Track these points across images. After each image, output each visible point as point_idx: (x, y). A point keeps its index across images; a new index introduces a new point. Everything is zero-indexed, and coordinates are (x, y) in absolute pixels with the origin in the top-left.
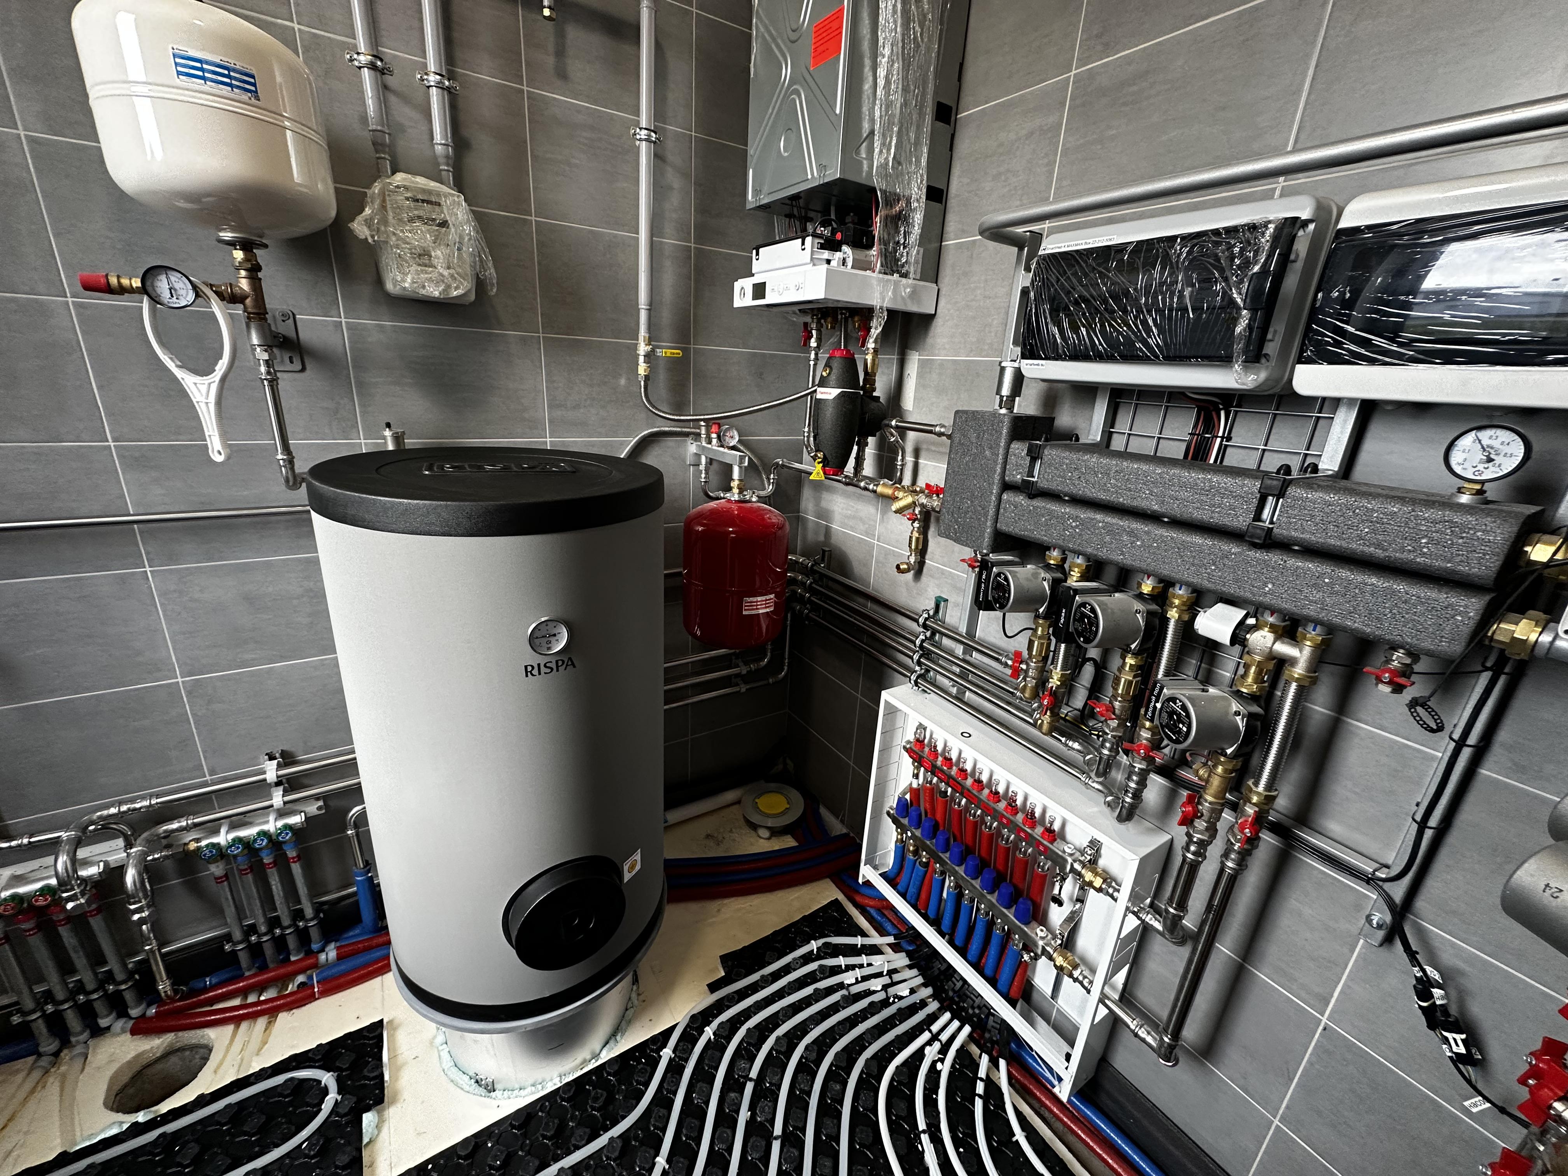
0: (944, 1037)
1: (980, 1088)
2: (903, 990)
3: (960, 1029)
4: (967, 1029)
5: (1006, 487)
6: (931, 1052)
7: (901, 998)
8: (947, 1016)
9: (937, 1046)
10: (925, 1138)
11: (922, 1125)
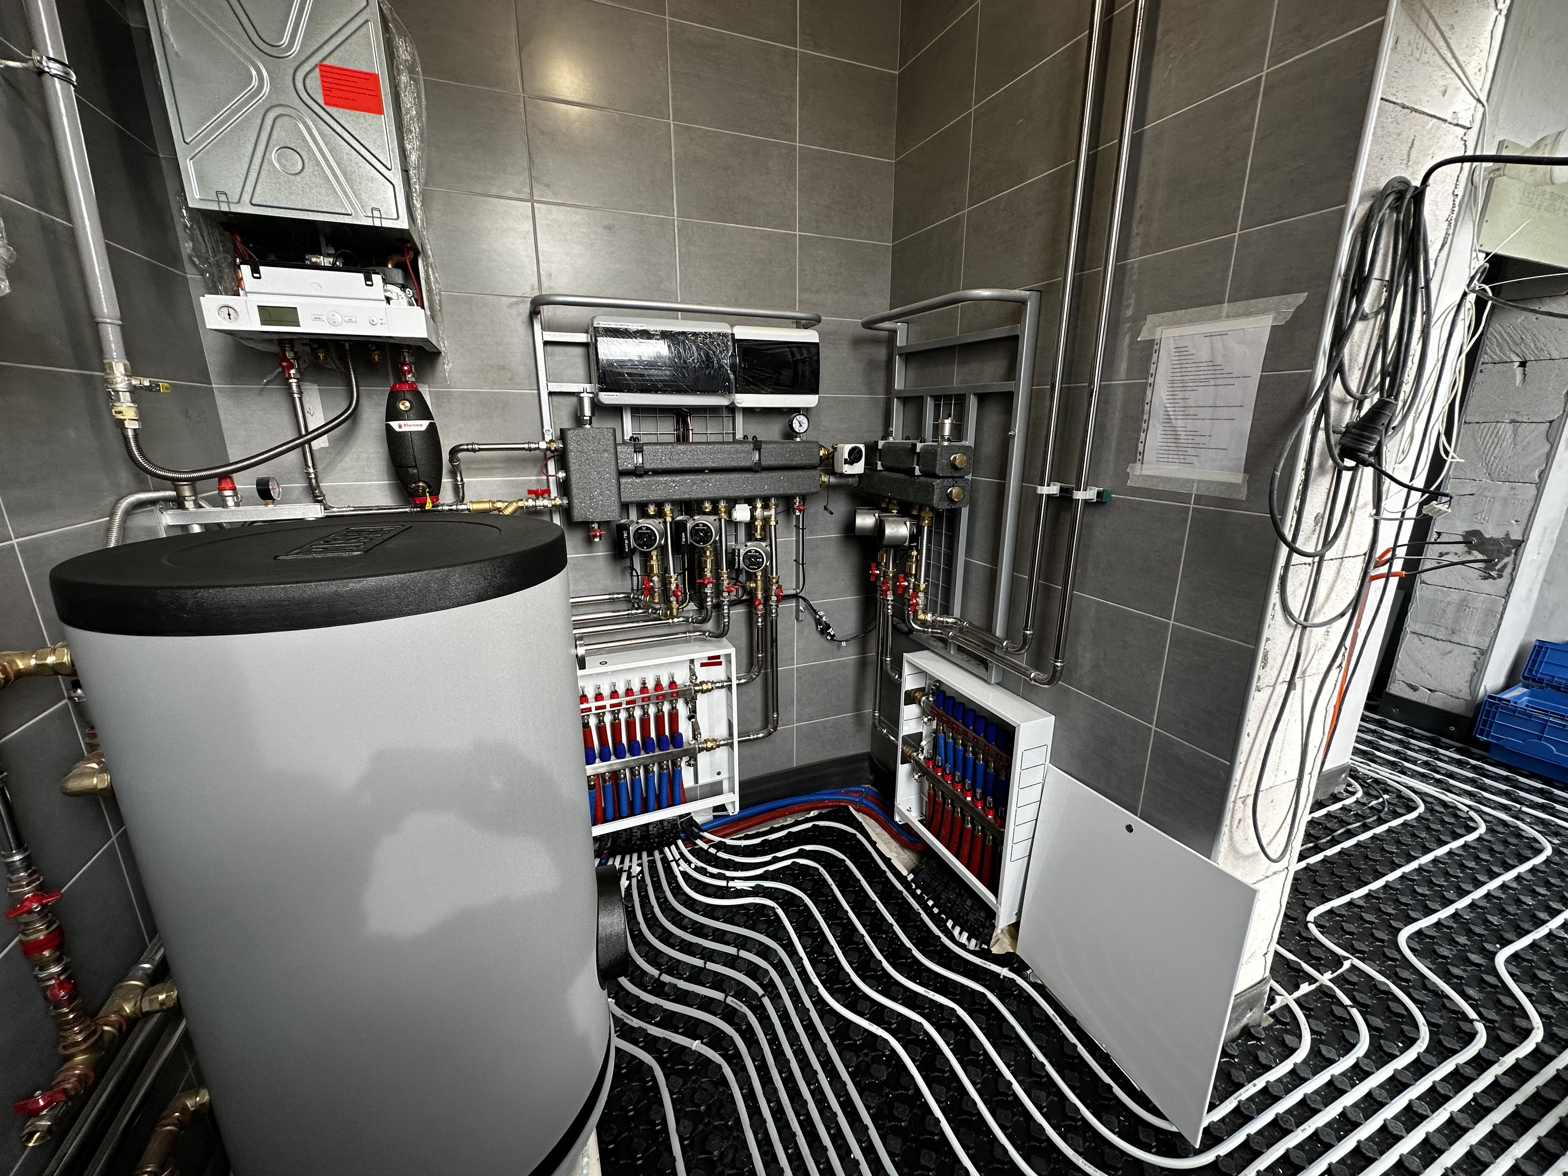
0: (677, 856)
1: (713, 851)
2: (636, 870)
3: (678, 848)
4: (680, 842)
5: (623, 473)
6: (684, 866)
7: (642, 872)
8: (666, 849)
9: (681, 862)
10: (731, 884)
11: (723, 883)
